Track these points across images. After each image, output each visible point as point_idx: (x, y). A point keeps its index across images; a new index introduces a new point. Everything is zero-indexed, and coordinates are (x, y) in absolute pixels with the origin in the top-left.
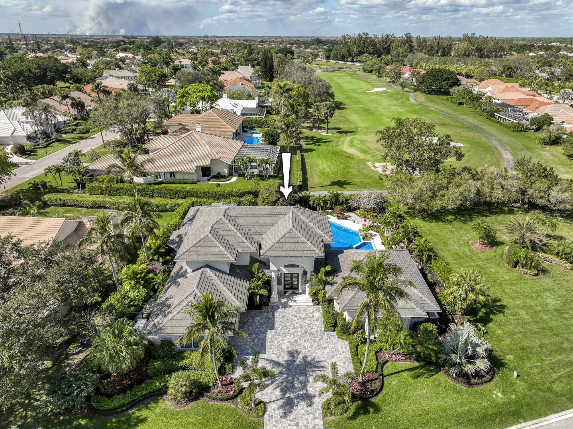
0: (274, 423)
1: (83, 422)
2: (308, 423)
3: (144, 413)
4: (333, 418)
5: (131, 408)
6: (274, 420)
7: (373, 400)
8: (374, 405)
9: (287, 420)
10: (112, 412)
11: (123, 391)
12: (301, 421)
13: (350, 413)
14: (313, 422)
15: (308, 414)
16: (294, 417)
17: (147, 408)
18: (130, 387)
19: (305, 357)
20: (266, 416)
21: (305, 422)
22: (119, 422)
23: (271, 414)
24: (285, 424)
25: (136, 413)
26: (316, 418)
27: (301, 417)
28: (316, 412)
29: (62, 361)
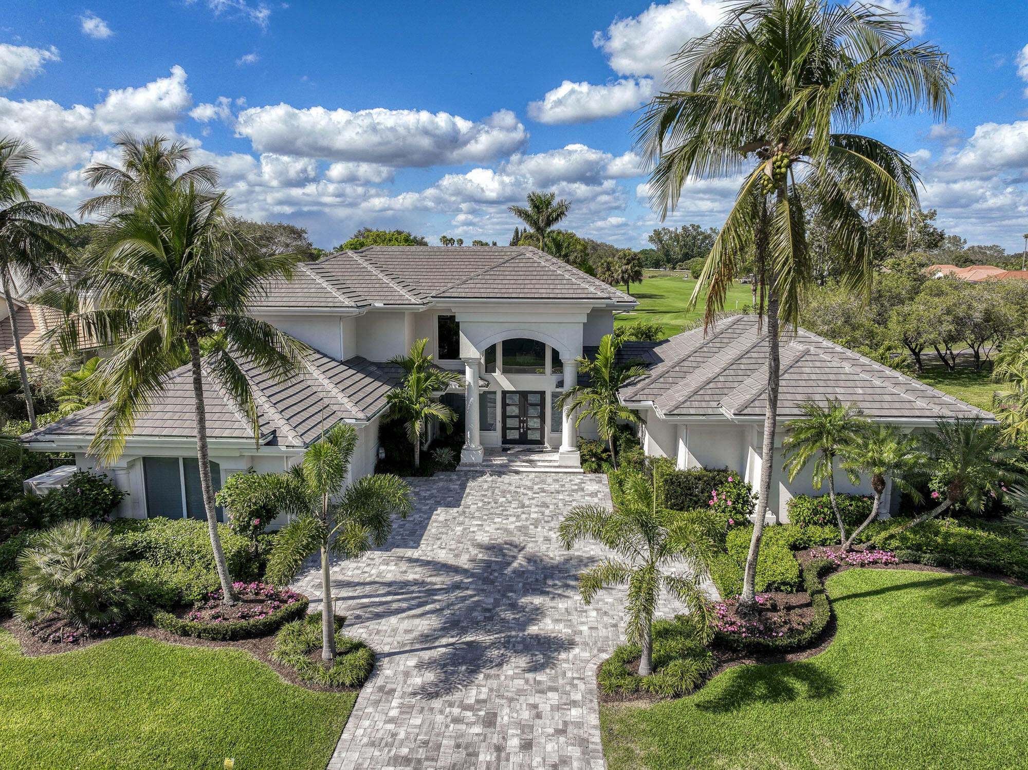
0: (394, 713)
2: (539, 716)
4: (642, 705)
6: (395, 703)
7: (803, 659)
9: (451, 705)
12: (506, 710)
14: (557, 715)
15: (542, 692)
16: (483, 696)
20: (369, 689)
21: (526, 715)
23: (389, 686)
24: (439, 718)
26: (574, 704)
27: (511, 700)
28: (575, 686)
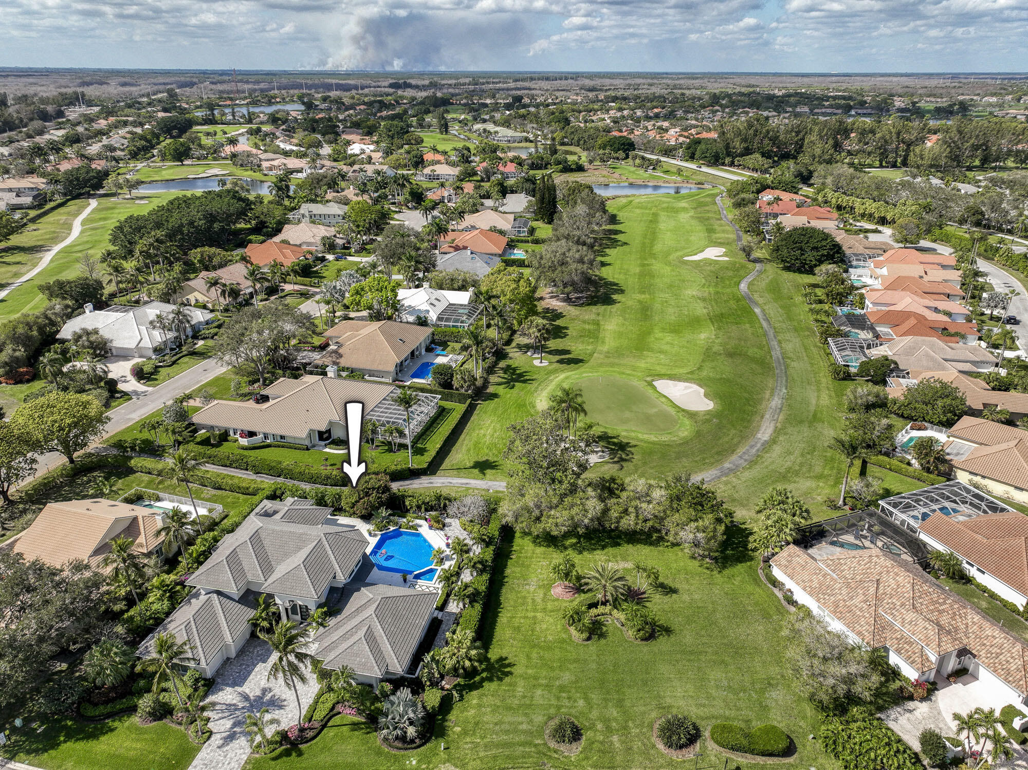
0: (208, 751)
1: (69, 723)
3: (116, 724)
4: (258, 755)
5: (108, 718)
6: (210, 748)
7: (300, 746)
8: (300, 750)
9: (220, 751)
10: (92, 719)
11: (106, 703)
12: (230, 753)
13: (274, 754)
14: (239, 756)
16: (228, 749)
17: (120, 720)
18: (112, 700)
19: (274, 696)
20: (206, 744)
22: (95, 728)
23: (210, 744)
24: (216, 754)
25: (109, 722)
27: (233, 750)
29: (76, 666)
